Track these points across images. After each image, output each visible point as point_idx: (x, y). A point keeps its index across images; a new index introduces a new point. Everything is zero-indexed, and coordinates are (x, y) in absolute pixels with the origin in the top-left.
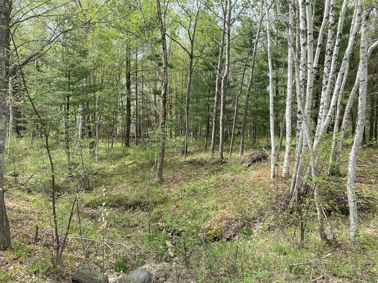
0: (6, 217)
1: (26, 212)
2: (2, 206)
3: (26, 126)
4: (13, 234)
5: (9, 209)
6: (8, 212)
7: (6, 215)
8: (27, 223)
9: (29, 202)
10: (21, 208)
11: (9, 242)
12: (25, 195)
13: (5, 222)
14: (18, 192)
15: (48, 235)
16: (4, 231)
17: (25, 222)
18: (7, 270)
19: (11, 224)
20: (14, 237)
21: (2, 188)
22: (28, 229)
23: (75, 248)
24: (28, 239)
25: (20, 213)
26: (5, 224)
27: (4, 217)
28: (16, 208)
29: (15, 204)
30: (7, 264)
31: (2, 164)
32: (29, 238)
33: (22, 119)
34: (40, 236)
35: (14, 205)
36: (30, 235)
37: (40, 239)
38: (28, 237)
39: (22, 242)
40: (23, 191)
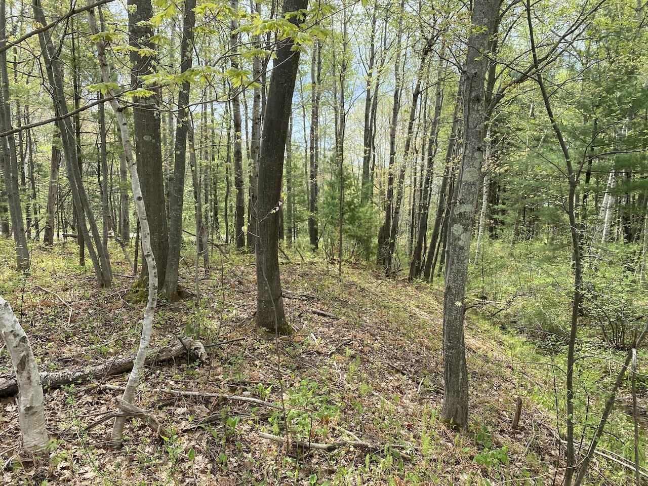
0: (465, 364)
1: (498, 363)
2: (458, 339)
3: (506, 219)
4: (472, 400)
5: (470, 349)
6: (468, 355)
7: (464, 359)
8: (499, 386)
9: (502, 347)
10: (490, 354)
11: (464, 416)
12: (497, 332)
13: (461, 374)
14: (486, 325)
15: (539, 425)
16: (458, 392)
17: (495, 381)
18: (456, 479)
19: (470, 379)
20: (474, 407)
21: (462, 303)
22: (500, 400)
23: (603, 479)
24: (500, 420)
25: (488, 362)
26: (460, 378)
27: (461, 362)
28: (480, 352)
29: (480, 343)
30: (458, 463)
31: (466, 254)
32: (502, 419)
33: (501, 206)
34: (524, 422)
35: (478, 346)
36: (505, 413)
37: (523, 429)
38: (500, 416)
39: (489, 423)
40: (494, 324)
